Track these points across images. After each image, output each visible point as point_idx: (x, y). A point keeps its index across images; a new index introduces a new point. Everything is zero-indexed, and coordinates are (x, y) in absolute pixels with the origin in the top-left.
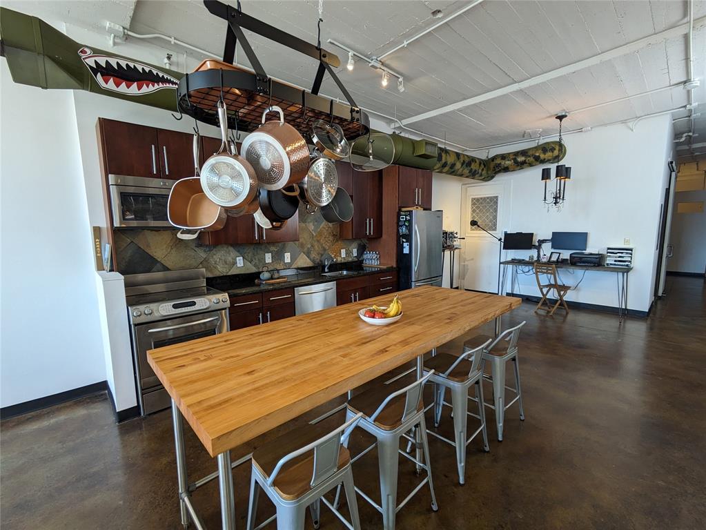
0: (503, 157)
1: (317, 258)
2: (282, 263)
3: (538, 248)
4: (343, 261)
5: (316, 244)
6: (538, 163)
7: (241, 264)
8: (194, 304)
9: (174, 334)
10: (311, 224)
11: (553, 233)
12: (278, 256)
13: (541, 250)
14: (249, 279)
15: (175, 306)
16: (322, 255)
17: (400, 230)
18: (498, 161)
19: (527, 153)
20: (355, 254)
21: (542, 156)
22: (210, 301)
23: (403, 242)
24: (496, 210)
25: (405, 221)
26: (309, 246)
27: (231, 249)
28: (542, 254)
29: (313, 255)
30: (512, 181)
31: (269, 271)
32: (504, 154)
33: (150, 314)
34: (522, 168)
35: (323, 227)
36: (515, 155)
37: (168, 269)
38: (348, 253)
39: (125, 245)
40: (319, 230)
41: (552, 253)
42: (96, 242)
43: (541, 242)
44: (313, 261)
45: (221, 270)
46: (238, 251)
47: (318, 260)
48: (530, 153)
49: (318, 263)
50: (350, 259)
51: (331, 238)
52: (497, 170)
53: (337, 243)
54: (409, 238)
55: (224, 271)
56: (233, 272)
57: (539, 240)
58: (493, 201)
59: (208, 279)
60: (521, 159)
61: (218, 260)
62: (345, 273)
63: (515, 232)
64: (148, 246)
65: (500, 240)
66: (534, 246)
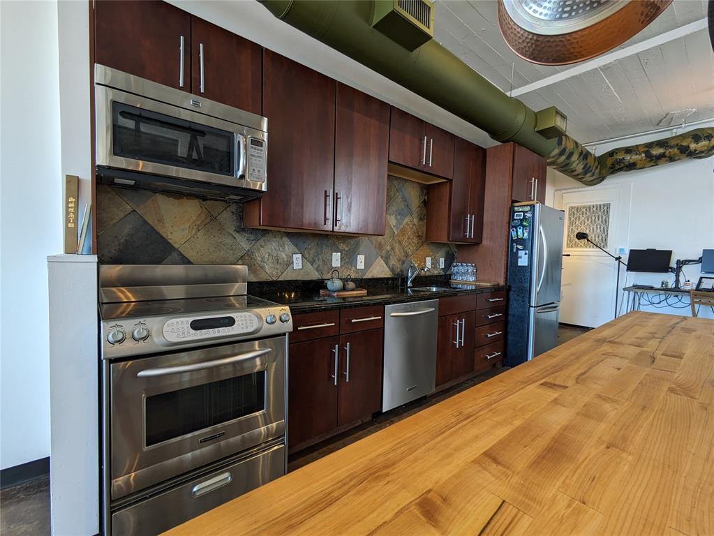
0: (628, 150)
1: (398, 267)
2: (353, 269)
3: (677, 271)
4: (428, 274)
5: (397, 246)
6: (684, 155)
7: (298, 265)
8: (230, 322)
9: (191, 381)
10: (393, 217)
11: (704, 250)
12: (349, 259)
13: (681, 273)
14: (311, 288)
15: (196, 326)
16: (403, 263)
17: (514, 234)
18: (620, 156)
19: (667, 143)
20: (442, 266)
21: (693, 146)
22: (260, 318)
23: (518, 249)
24: (606, 222)
25: (522, 220)
26: (388, 248)
27: (286, 240)
28: (682, 280)
29: (392, 262)
30: (632, 183)
31: (341, 279)
32: (629, 147)
33: (144, 339)
34: (657, 165)
35: (407, 224)
36: (646, 147)
37: (189, 263)
38: (435, 263)
39: (122, 215)
40: (402, 227)
41: (701, 278)
42: (67, 202)
43: (681, 263)
44: (392, 270)
45: (270, 272)
46: (296, 246)
47: (399, 270)
48: (673, 143)
49: (398, 274)
50: (436, 272)
51: (415, 240)
52: (617, 168)
53: (421, 248)
54: (527, 244)
55: (274, 273)
56: (287, 276)
57: (678, 261)
58: (604, 210)
59: (250, 284)
60: (656, 151)
61: (267, 256)
62: (434, 289)
63: (645, 248)
64: (160, 221)
65: (618, 259)
66: (671, 268)
